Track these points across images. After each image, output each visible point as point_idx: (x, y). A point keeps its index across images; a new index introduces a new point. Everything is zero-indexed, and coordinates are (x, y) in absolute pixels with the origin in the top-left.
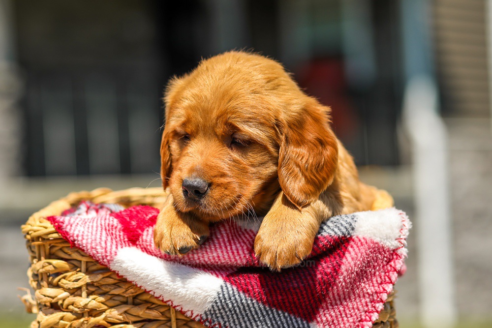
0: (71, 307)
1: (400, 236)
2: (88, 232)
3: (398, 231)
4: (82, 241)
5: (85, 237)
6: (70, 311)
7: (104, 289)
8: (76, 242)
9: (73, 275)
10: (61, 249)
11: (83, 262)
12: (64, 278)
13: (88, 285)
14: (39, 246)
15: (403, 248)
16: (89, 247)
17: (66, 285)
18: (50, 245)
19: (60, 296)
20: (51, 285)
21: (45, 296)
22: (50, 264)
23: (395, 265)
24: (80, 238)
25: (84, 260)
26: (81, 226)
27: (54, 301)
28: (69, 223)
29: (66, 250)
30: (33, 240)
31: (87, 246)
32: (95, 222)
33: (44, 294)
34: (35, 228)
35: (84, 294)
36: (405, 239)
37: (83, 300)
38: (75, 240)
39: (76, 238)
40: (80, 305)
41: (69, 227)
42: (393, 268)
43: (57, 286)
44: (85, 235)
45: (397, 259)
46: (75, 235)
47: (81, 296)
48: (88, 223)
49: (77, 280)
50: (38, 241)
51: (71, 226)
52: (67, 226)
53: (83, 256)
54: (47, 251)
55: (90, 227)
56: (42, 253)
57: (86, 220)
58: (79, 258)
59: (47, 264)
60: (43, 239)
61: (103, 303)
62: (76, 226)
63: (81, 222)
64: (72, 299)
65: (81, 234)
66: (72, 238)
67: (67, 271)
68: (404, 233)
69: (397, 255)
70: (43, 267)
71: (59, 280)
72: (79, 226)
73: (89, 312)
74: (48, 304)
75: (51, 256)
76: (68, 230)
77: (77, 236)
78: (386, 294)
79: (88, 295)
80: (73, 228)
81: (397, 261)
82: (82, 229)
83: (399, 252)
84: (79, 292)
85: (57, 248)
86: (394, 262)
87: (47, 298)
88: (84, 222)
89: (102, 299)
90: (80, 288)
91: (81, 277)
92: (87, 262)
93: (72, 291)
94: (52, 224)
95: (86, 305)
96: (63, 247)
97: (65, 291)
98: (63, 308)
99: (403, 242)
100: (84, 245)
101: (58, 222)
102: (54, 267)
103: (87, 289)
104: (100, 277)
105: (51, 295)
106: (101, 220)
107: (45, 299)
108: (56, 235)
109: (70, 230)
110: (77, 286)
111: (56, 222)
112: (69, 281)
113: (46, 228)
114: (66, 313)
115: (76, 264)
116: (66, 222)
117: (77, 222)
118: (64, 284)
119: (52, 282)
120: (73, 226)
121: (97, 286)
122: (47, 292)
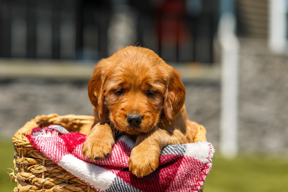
0: (36, 183)
1: (209, 157)
2: (47, 146)
3: (207, 154)
4: (44, 150)
5: (46, 148)
6: (35, 185)
7: (54, 175)
8: (40, 150)
11: (43, 160)
12: (33, 168)
13: (45, 172)
14: (21, 150)
15: (210, 163)
16: (47, 153)
17: (34, 172)
18: (27, 150)
19: (30, 177)
20: (26, 171)
21: (22, 176)
22: (26, 160)
24: (43, 148)
25: (44, 159)
27: (27, 179)
28: (38, 140)
29: (35, 153)
30: (18, 147)
32: (51, 140)
33: (22, 175)
34: (19, 141)
35: (43, 177)
36: (211, 158)
37: (42, 180)
38: (40, 149)
39: (40, 148)
40: (41, 182)
41: (37, 142)
42: (204, 173)
43: (29, 171)
45: (206, 168)
46: (40, 147)
47: (41, 178)
48: (47, 141)
49: (40, 169)
50: (21, 147)
51: (39, 141)
52: (36, 141)
53: (44, 157)
54: (25, 153)
55: (48, 143)
56: (22, 154)
57: (46, 139)
58: (42, 158)
60: (23, 147)
61: (52, 182)
62: (41, 142)
63: (44, 139)
64: (36, 179)
65: (43, 146)
66: (38, 148)
67: (35, 164)
68: (211, 155)
69: (207, 166)
70: (23, 161)
71: (31, 168)
72: (42, 142)
73: (45, 186)
74: (24, 180)
75: (27, 156)
76: (37, 143)
77: (41, 147)
78: (200, 187)
79: (45, 177)
80: (39, 143)
81: (206, 170)
82: (44, 144)
83: (208, 165)
84: (40, 176)
85: (30, 152)
86: (205, 170)
87: (23, 177)
88: (45, 140)
89: (52, 180)
90: (41, 173)
91: (42, 168)
92: (45, 160)
93: (37, 175)
94: (28, 139)
95: (44, 182)
96: (33, 152)
97: (33, 175)
98: (31, 183)
99: (210, 160)
100: (45, 152)
101: (32, 139)
102: (28, 162)
103: (45, 174)
104: (52, 168)
105: (26, 176)
106: (54, 139)
107: (22, 178)
108: (30, 146)
110: (40, 172)
111: (31, 139)
112: (36, 169)
113: (25, 141)
114: (33, 186)
115: (40, 161)
116: (36, 139)
117: (42, 139)
118: (33, 171)
119: (27, 169)
120: (40, 141)
121: (50, 173)
122: (24, 174)
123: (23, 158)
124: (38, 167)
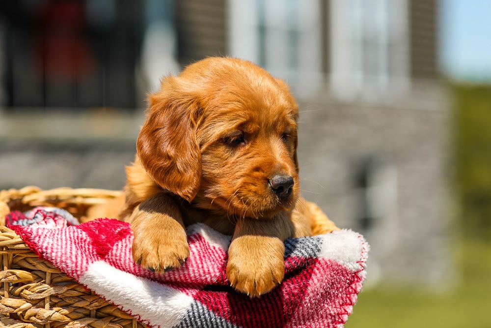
0: (33, 318)
1: (361, 259)
2: (58, 245)
3: (359, 254)
4: (51, 253)
5: (55, 250)
6: (31, 321)
7: (68, 301)
8: (44, 254)
9: (36, 286)
10: (25, 259)
11: (47, 274)
12: (27, 288)
13: (51, 296)
14: (2, 255)
15: (363, 271)
16: (59, 260)
17: (30, 296)
18: (14, 255)
19: (22, 307)
20: (12, 295)
22: (13, 274)
23: (356, 288)
24: (49, 251)
25: (49, 271)
26: (49, 237)
27: (15, 311)
28: (38, 235)
29: (31, 261)
31: (56, 259)
32: (64, 234)
33: (5, 304)
35: (47, 306)
36: (365, 262)
37: (46, 312)
38: (43, 252)
39: (44, 250)
40: (44, 317)
41: (37, 238)
42: (354, 290)
43: (19, 296)
44: (54, 248)
45: (357, 281)
46: (44, 247)
47: (44, 307)
48: (56, 235)
49: (41, 292)
50: (2, 250)
51: (40, 237)
52: (35, 237)
53: (49, 267)
54: (10, 261)
55: (59, 240)
56: (5, 263)
57: (54, 232)
58: (44, 269)
59: (10, 274)
60: (8, 249)
61: (66, 315)
62: (44, 237)
63: (50, 233)
64: (34, 310)
65: (50, 246)
66: (40, 250)
67: (30, 282)
68: (364, 256)
69: (357, 277)
70: (6, 277)
71: (23, 290)
72: (47, 237)
73: (51, 324)
74: (8, 314)
75: (14, 266)
76: (36, 241)
77: (46, 248)
78: (347, 316)
79: (52, 306)
80: (41, 240)
81: (357, 284)
82: (51, 242)
83: (360, 274)
84: (41, 304)
85: (21, 258)
86: (355, 284)
87: (8, 308)
88: (52, 234)
89: (65, 311)
90: (43, 299)
91: (46, 289)
92: (52, 273)
93: (34, 302)
94: (18, 234)
95: (50, 316)
96: (27, 257)
97: (28, 302)
98: (24, 319)
99: (363, 265)
100: (53, 258)
101: (26, 232)
102: (18, 277)
103: (50, 301)
104: (65, 289)
105: (13, 306)
106: (69, 232)
107: (6, 309)
108: (22, 246)
109: (38, 241)
110: (41, 297)
111: (24, 232)
112: (32, 292)
113: (12, 238)
114: (27, 324)
115: (40, 275)
116: (34, 233)
117: (45, 233)
118: (27, 295)
119: (14, 292)
120: (42, 237)
121: (61, 298)
122: (9, 302)
123: (6, 270)
124: (36, 287)
